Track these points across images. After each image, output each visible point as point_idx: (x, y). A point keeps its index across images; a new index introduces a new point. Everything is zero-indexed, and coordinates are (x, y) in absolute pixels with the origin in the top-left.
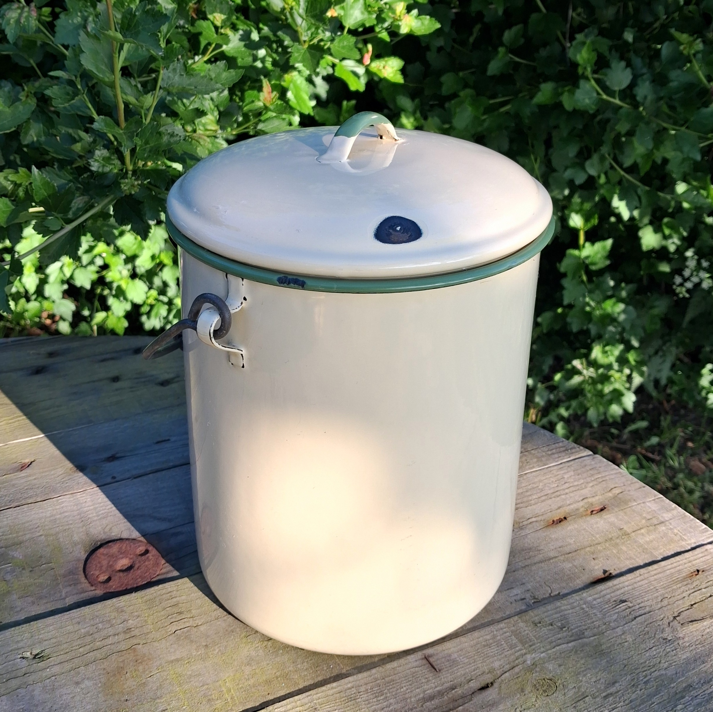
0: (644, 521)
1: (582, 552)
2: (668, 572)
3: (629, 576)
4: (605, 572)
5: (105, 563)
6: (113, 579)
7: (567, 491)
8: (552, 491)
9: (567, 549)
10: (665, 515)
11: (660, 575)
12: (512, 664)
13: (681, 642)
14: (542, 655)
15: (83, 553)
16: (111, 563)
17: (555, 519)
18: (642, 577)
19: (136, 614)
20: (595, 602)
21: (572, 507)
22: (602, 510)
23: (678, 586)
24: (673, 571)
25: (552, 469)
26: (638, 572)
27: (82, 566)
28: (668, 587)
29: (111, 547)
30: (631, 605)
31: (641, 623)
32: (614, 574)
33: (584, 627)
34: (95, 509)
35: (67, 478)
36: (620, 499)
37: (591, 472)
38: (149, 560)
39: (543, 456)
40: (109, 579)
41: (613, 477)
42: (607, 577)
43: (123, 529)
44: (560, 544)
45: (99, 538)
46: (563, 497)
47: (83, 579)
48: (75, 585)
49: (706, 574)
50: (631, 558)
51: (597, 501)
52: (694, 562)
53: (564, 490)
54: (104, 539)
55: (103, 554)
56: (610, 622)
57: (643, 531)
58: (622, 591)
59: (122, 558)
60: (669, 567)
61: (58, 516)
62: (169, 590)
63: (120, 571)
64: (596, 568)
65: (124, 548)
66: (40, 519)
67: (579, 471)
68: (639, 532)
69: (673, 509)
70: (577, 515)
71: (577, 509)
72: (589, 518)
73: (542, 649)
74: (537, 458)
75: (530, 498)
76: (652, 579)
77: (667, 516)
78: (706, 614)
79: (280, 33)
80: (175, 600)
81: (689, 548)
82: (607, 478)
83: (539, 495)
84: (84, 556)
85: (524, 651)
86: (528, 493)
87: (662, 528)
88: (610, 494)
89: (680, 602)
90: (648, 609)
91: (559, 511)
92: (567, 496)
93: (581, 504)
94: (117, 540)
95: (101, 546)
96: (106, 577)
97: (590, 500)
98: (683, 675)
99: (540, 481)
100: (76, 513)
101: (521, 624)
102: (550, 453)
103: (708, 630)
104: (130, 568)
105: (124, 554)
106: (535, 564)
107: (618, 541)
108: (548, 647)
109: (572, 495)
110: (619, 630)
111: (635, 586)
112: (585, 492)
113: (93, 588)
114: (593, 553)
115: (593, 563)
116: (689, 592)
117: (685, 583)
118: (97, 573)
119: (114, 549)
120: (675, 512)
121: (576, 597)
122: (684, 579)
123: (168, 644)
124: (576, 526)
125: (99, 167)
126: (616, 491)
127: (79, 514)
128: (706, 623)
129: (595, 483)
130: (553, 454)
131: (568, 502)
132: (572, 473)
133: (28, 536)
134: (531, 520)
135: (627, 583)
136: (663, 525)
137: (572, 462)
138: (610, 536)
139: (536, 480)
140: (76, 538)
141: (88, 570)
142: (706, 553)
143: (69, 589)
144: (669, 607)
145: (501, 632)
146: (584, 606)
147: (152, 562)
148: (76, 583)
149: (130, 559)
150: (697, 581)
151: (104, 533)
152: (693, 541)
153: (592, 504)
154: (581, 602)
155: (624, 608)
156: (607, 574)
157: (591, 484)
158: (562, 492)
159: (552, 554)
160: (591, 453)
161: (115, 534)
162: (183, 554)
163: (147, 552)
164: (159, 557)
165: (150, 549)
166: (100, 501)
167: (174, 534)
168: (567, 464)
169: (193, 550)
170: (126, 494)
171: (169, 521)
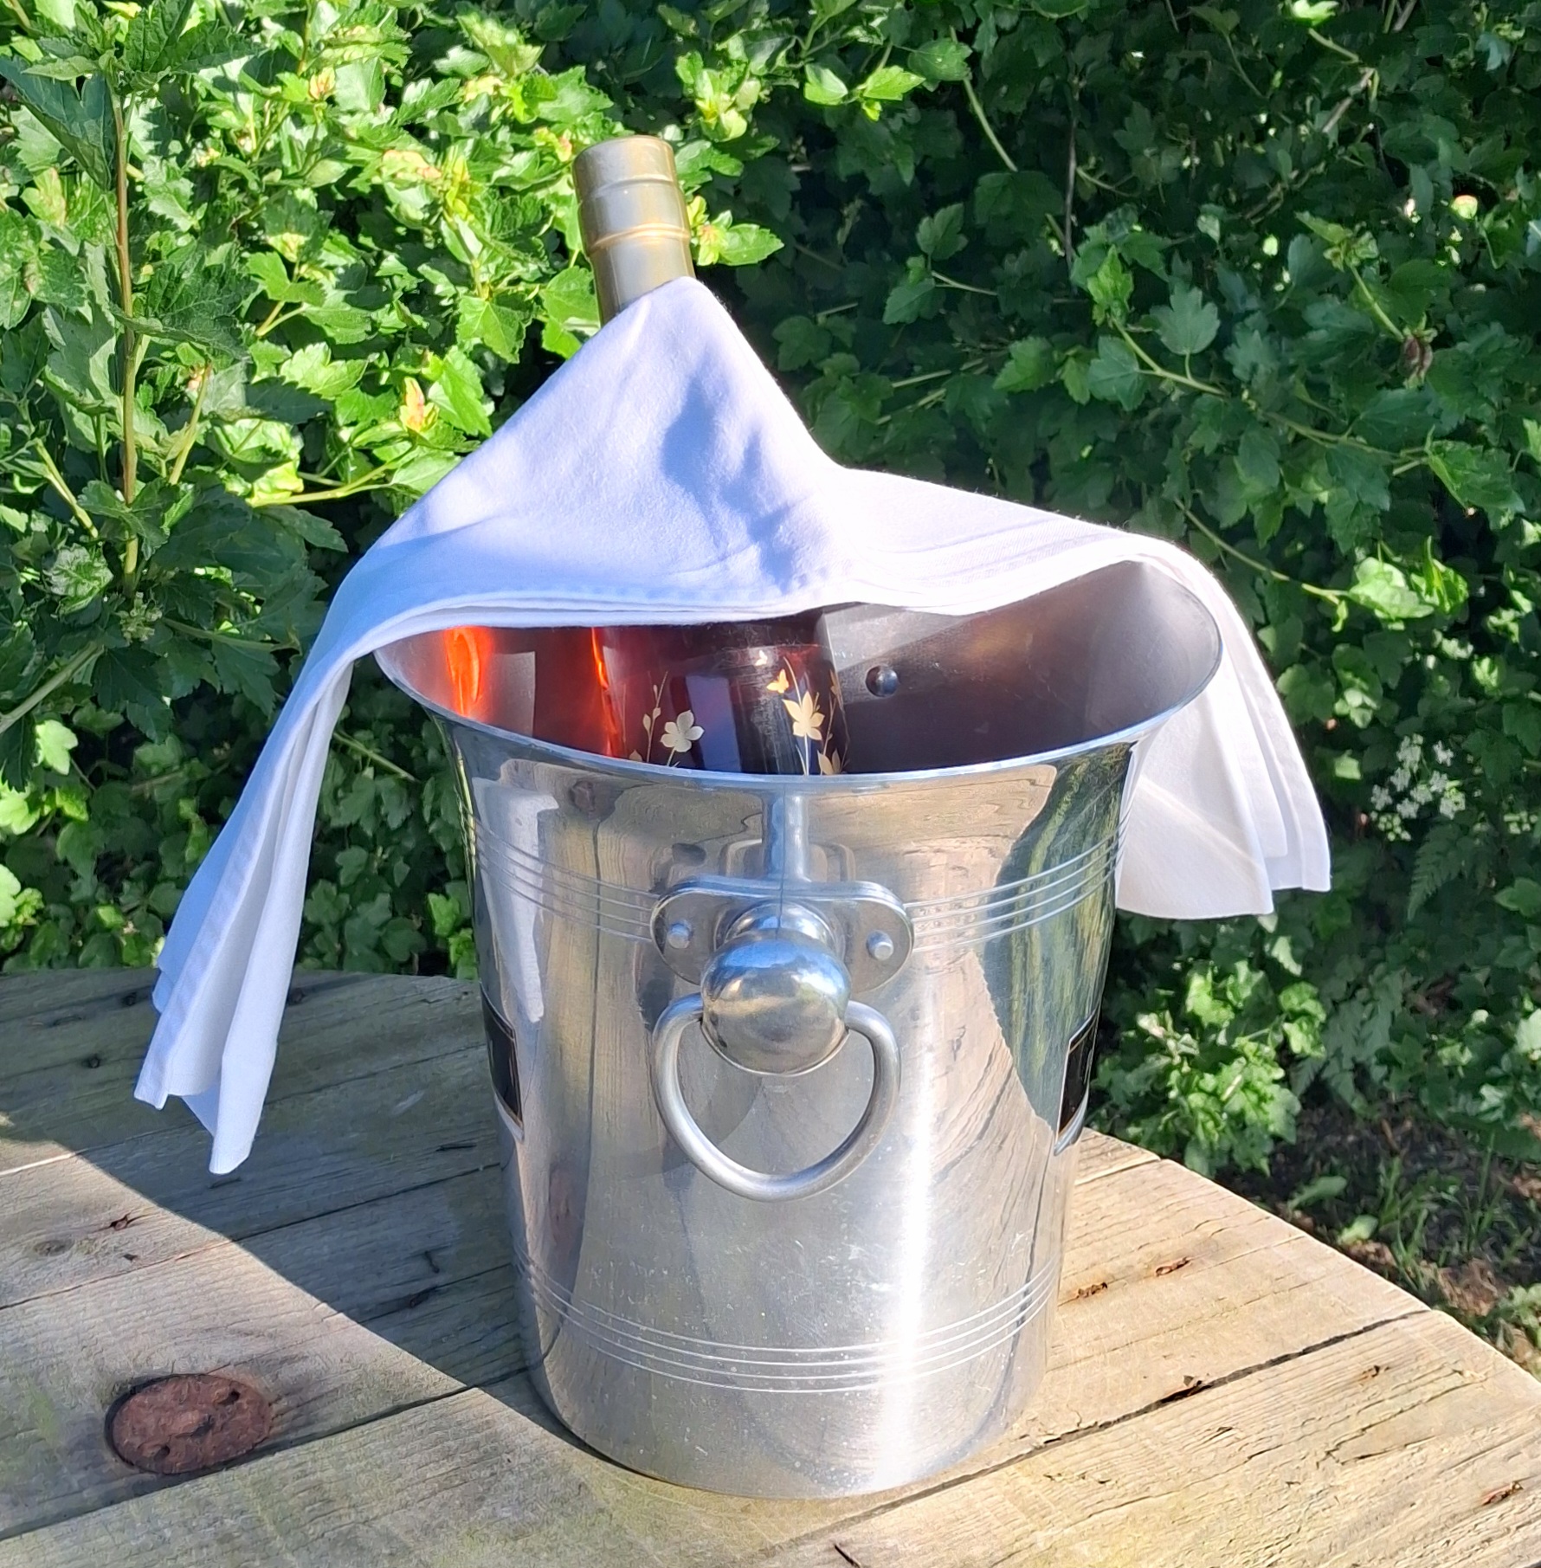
0: (1268, 1282)
1: (1142, 1345)
2: (1316, 1374)
3: (1235, 1385)
4: (1188, 1379)
5: (150, 1422)
6: (173, 1450)
7: (1105, 1233)
8: (1075, 1234)
9: (1109, 1342)
10: (1309, 1270)
11: (1300, 1380)
12: (1009, 1550)
13: (1340, 1494)
14: (1067, 1531)
15: (98, 1407)
16: (163, 1421)
17: (1084, 1288)
18: (1263, 1385)
19: (236, 1507)
20: (1169, 1434)
21: (1118, 1262)
22: (1179, 1266)
23: (1337, 1397)
24: (1326, 1370)
25: (1074, 1191)
26: (1254, 1377)
27: (101, 1430)
28: (1315, 1400)
29: (156, 1391)
30: (1241, 1435)
31: (1262, 1466)
32: (1206, 1383)
33: (1148, 1480)
34: (106, 1321)
35: (31, 1266)
36: (1217, 1243)
37: (1157, 1194)
38: (243, 1411)
40: (166, 1449)
41: (1200, 1201)
42: (1192, 1389)
43: (175, 1356)
44: (1097, 1333)
45: (128, 1376)
46: (1099, 1244)
47: (108, 1455)
48: (95, 1465)
49: (1392, 1373)
50: (1241, 1352)
51: (1170, 1250)
52: (1370, 1353)
53: (1100, 1231)
54: (139, 1379)
55: (142, 1405)
56: (1199, 1468)
57: (1264, 1301)
58: (1225, 1410)
59: (185, 1411)
60: (1320, 1363)
61: (31, 1340)
62: (298, 1460)
63: (184, 1436)
64: (1171, 1373)
65: (185, 1392)
67: (1130, 1194)
68: (1256, 1303)
69: (1327, 1258)
70: (1132, 1277)
71: (1131, 1267)
72: (1154, 1282)
73: (1067, 1521)
76: (1283, 1386)
77: (1314, 1271)
78: (1391, 1442)
80: (312, 1478)
81: (1361, 1328)
82: (1190, 1204)
84: (101, 1413)
85: (1030, 1527)
87: (1305, 1294)
88: (1197, 1235)
89: (1340, 1426)
90: (1275, 1441)
91: (1091, 1271)
92: (1108, 1242)
93: (1139, 1255)
94: (167, 1378)
95: (133, 1392)
96: (158, 1448)
97: (1155, 1249)
98: (1343, 1548)
100: (67, 1332)
101: (1024, 1481)
103: (1394, 1471)
104: (206, 1427)
105: (189, 1402)
107: (1214, 1322)
108: (1079, 1516)
109: (1117, 1239)
110: (1219, 1481)
111: (1250, 1401)
112: (1145, 1233)
113: (136, 1470)
114: (1162, 1347)
115: (1162, 1363)
116: (1358, 1408)
117: (1350, 1392)
118: (137, 1441)
119: (166, 1395)
120: (1331, 1263)
121: (1130, 1425)
122: (1349, 1384)
123: (313, 1556)
124: (1127, 1299)
125: (68, 587)
126: (1208, 1229)
127: (75, 1334)
128: (1390, 1459)
129: (1163, 1214)
131: (1109, 1255)
132: (1116, 1197)
135: (1232, 1398)
136: (1306, 1288)
137: (1116, 1177)
138: (1198, 1314)
140: (78, 1379)
141: (116, 1437)
142: (1394, 1336)
143: (82, 1475)
144: (1317, 1435)
145: (984, 1494)
146: (1148, 1442)
147: (249, 1415)
148: (97, 1463)
149: (202, 1411)
150: (1374, 1387)
151: (136, 1366)
152: (1369, 1316)
153: (1158, 1256)
154: (1142, 1436)
155: (1227, 1441)
156: (1192, 1383)
157: (1156, 1218)
158: (1096, 1236)
159: (1079, 1354)
160: (1156, 1157)
161: (158, 1366)
162: (311, 1395)
163: (235, 1395)
164: (261, 1404)
165: (240, 1391)
166: (115, 1305)
167: (284, 1361)
168: (1106, 1181)
169: (331, 1388)
170: (170, 1289)
171: (271, 1336)
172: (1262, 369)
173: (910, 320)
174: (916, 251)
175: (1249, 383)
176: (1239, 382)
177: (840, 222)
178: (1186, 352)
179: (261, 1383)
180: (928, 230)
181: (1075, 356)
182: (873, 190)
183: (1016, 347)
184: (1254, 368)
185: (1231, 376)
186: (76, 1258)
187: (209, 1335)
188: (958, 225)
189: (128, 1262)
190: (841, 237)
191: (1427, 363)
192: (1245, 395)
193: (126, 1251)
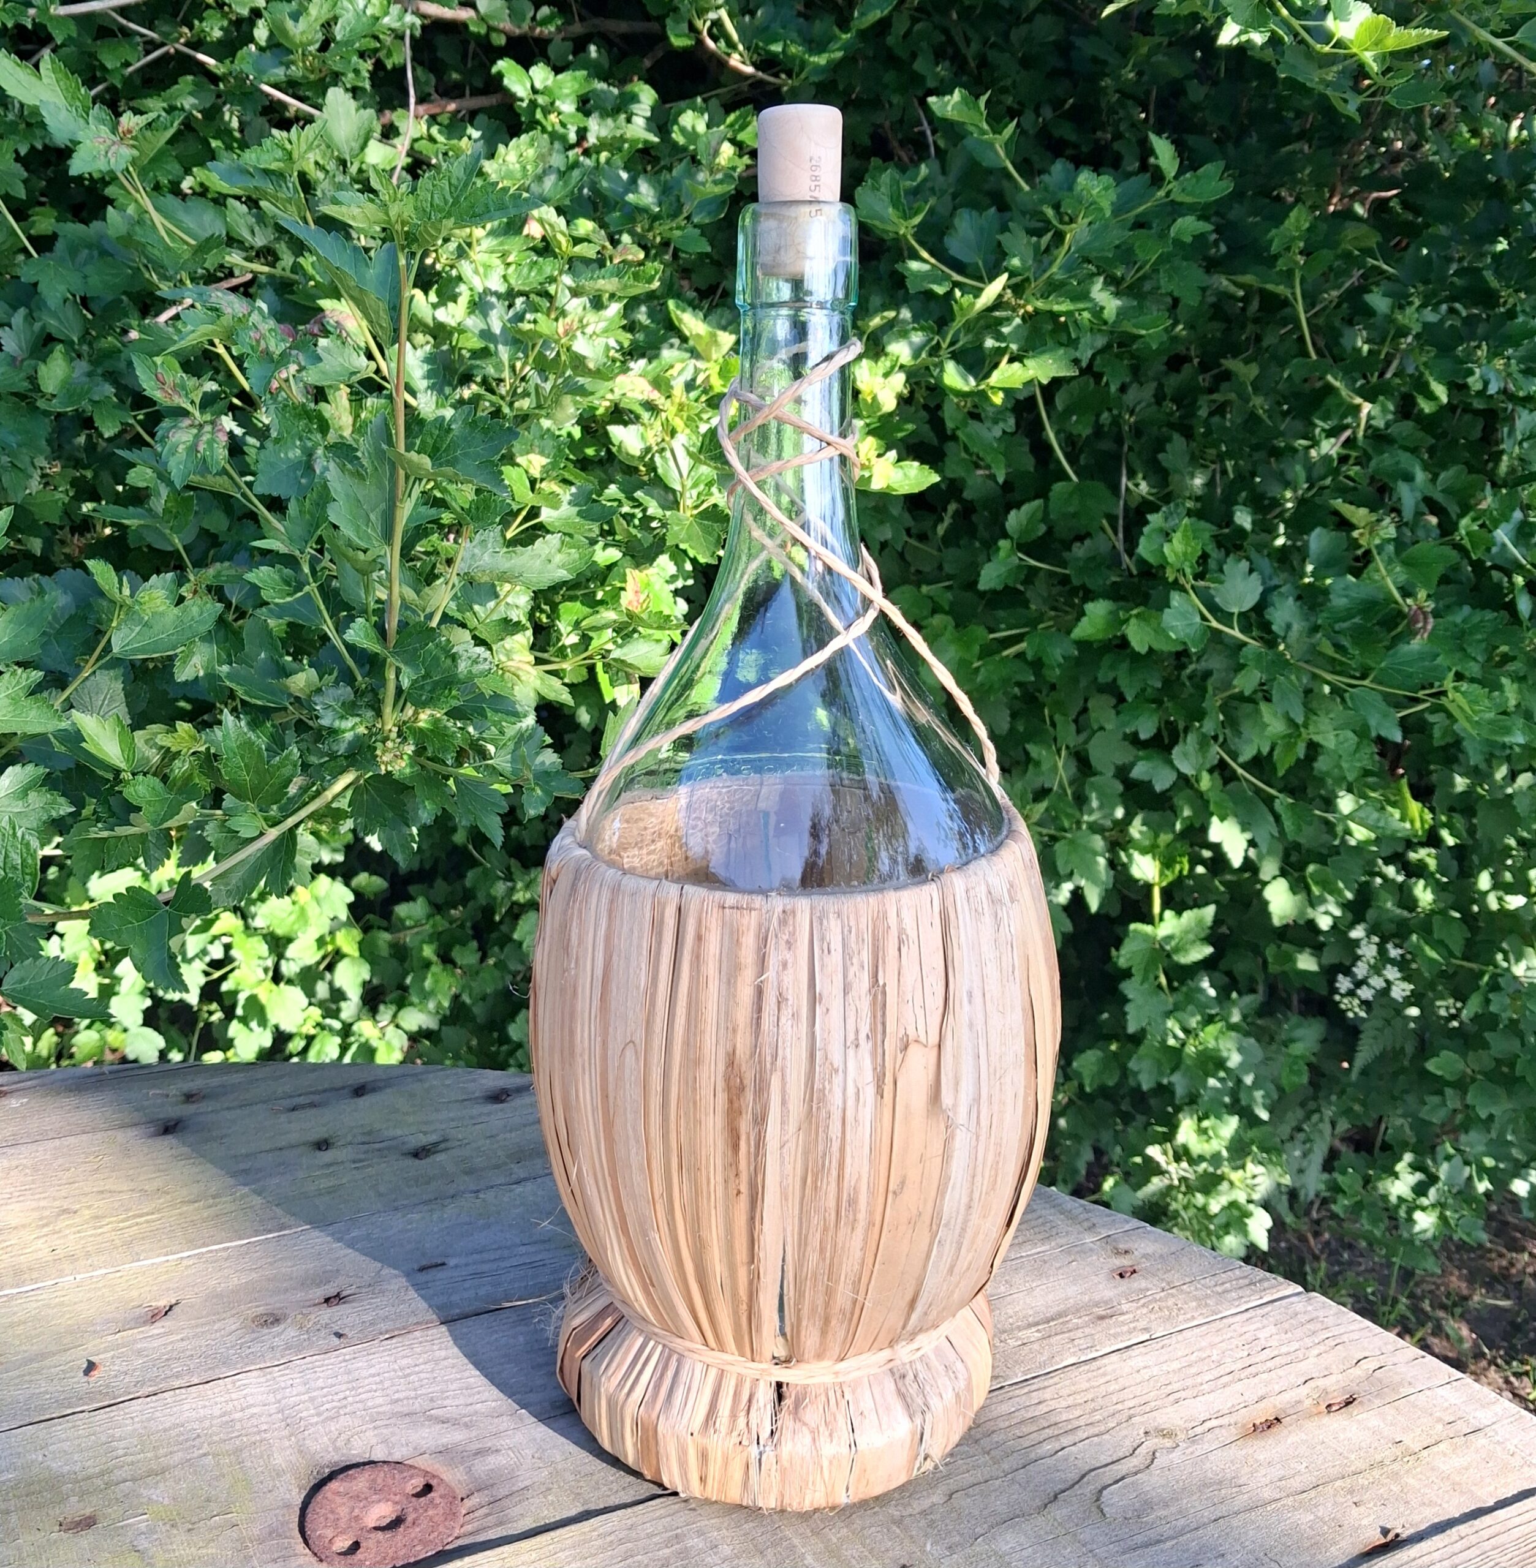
0: (1440, 1427)
1: (1329, 1489)
2: (1516, 1532)
3: (1438, 1540)
4: (1385, 1532)
5: (343, 1512)
6: (363, 1546)
8: (1239, 1365)
9: (1296, 1484)
10: (1478, 1414)
11: (1501, 1540)
15: (295, 1491)
16: (356, 1513)
17: (1258, 1422)
18: (1464, 1543)
21: (1287, 1397)
22: (1348, 1403)
24: (1524, 1529)
25: (1231, 1320)
26: (1454, 1532)
27: (295, 1518)
28: (1524, 1562)
29: (352, 1479)
32: (1404, 1536)
34: (312, 1399)
35: (247, 1338)
36: (1380, 1381)
37: (1312, 1327)
38: (435, 1507)
39: (1207, 1296)
40: (356, 1547)
41: (1355, 1336)
42: (1391, 1545)
43: (374, 1441)
44: (1282, 1473)
45: (325, 1461)
46: (1264, 1377)
47: (300, 1547)
48: (285, 1558)
50: (1431, 1504)
51: (1336, 1385)
53: (1264, 1362)
54: (336, 1463)
55: (338, 1495)
57: (1444, 1447)
59: (378, 1502)
60: (1517, 1521)
61: (238, 1415)
63: (376, 1529)
64: (1365, 1522)
65: (380, 1480)
66: (201, 1420)
67: (1286, 1325)
68: (1435, 1449)
69: (1491, 1404)
70: (1302, 1413)
71: (1299, 1403)
72: (1326, 1421)
74: (1196, 1299)
75: (1199, 1380)
76: (1487, 1545)
77: (1483, 1417)
79: (639, 494)
82: (1345, 1338)
83: (1216, 1373)
84: (297, 1498)
86: (1193, 1370)
87: (1479, 1440)
88: (1357, 1372)
91: (1262, 1405)
92: (1273, 1376)
93: (1305, 1390)
94: (364, 1464)
96: (348, 1543)
97: (1321, 1383)
99: (1212, 1346)
100: (273, 1408)
102: (1219, 1289)
104: (397, 1523)
105: (381, 1492)
106: (1237, 1513)
107: (1396, 1466)
109: (1280, 1372)
112: (1308, 1367)
114: (1351, 1492)
115: (1355, 1511)
118: (329, 1533)
119: (360, 1482)
120: (1498, 1408)
124: (1304, 1436)
126: (1369, 1365)
127: (281, 1411)
129: (1322, 1348)
130: (1226, 1291)
131: (1278, 1389)
132: (1272, 1329)
133: (177, 1458)
134: (1208, 1425)
135: (1437, 1556)
136: (1480, 1434)
137: (1269, 1308)
138: (1378, 1458)
139: (1204, 1344)
140: (278, 1460)
141: (309, 1527)
147: (441, 1511)
148: (287, 1555)
149: (395, 1504)
151: (336, 1449)
153: (1326, 1392)
156: (1390, 1536)
157: (1316, 1352)
158: (1260, 1368)
159: (1267, 1494)
160: (1300, 1289)
161: (357, 1451)
162: (503, 1492)
163: (428, 1488)
164: (454, 1499)
165: (434, 1482)
166: (320, 1384)
167: (479, 1453)
168: (1260, 1311)
169: (521, 1485)
170: (372, 1371)
171: (466, 1425)
172: (1296, 627)
173: (1000, 587)
174: (1005, 535)
175: (1284, 638)
176: (1277, 636)
177: (941, 520)
178: (1235, 610)
179: (452, 1476)
180: (1015, 520)
181: (1137, 616)
182: (967, 495)
183: (1089, 607)
184: (1289, 627)
185: (1269, 631)
186: (288, 1332)
187: (407, 1420)
188: (1040, 515)
189: (336, 1341)
190: (941, 530)
191: (1429, 627)
192: (1282, 647)
193: (336, 1328)
